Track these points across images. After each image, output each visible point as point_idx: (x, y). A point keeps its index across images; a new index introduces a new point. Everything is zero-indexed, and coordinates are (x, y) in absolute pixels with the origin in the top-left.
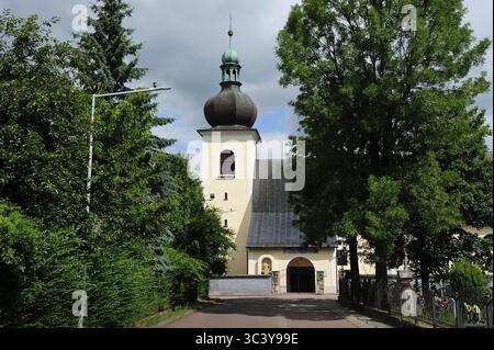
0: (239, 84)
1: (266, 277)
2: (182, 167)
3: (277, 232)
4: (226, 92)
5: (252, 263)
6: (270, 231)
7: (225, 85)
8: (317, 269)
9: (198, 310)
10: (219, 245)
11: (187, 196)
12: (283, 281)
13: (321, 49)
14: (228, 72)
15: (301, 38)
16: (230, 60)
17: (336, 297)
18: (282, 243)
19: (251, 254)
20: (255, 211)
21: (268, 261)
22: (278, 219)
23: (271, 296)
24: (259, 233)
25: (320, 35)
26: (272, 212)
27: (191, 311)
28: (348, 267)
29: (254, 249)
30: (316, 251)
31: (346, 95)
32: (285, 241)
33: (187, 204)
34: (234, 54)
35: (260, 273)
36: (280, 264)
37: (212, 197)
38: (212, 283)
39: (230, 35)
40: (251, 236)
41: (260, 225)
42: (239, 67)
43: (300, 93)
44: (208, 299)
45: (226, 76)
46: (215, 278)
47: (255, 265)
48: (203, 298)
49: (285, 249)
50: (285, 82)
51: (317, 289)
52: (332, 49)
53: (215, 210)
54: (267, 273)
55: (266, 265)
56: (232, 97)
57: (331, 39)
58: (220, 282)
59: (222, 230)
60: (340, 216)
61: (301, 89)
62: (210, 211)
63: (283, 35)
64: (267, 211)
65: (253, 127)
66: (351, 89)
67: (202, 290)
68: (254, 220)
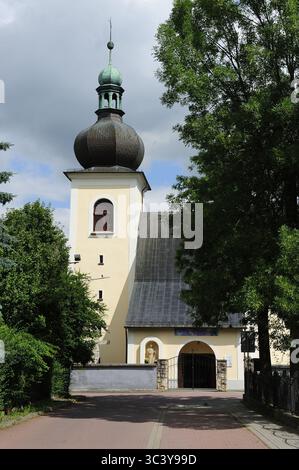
0: (121, 113)
1: (150, 367)
2: (40, 219)
3: (167, 307)
4: (104, 123)
5: (132, 348)
6: (156, 307)
7: (103, 113)
8: (218, 357)
9: (47, 413)
10: (83, 324)
11: (37, 255)
12: (173, 372)
13: (219, 54)
14: (107, 97)
15: (191, 35)
16: (109, 81)
17: (240, 396)
18: (173, 322)
19: (131, 337)
20: (138, 279)
21: (154, 345)
22: (168, 290)
23: (156, 393)
24: (143, 309)
25: (218, 36)
26: (161, 281)
27: (35, 414)
28: (255, 355)
29: (135, 329)
30: (214, 332)
31: (250, 115)
32: (177, 320)
33: (38, 266)
34: (114, 74)
35: (142, 362)
36: (170, 350)
37: (78, 259)
38: (75, 375)
39: (110, 48)
40: (132, 312)
41: (145, 298)
42: (122, 91)
43: (190, 113)
44: (68, 396)
45: (105, 101)
46: (78, 368)
47: (136, 351)
48: (60, 395)
49: (177, 330)
50: (169, 99)
51: (218, 384)
52: (234, 53)
53: (80, 276)
54: (152, 361)
55: (151, 351)
56: (112, 129)
57: (233, 40)
58: (88, 373)
59: (89, 304)
60: (240, 282)
61: (191, 108)
62: (74, 278)
63: (165, 31)
64: (154, 280)
65: (139, 169)
66: (257, 105)
67: (59, 384)
68: (137, 291)
